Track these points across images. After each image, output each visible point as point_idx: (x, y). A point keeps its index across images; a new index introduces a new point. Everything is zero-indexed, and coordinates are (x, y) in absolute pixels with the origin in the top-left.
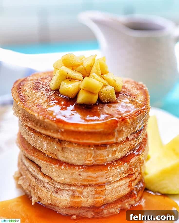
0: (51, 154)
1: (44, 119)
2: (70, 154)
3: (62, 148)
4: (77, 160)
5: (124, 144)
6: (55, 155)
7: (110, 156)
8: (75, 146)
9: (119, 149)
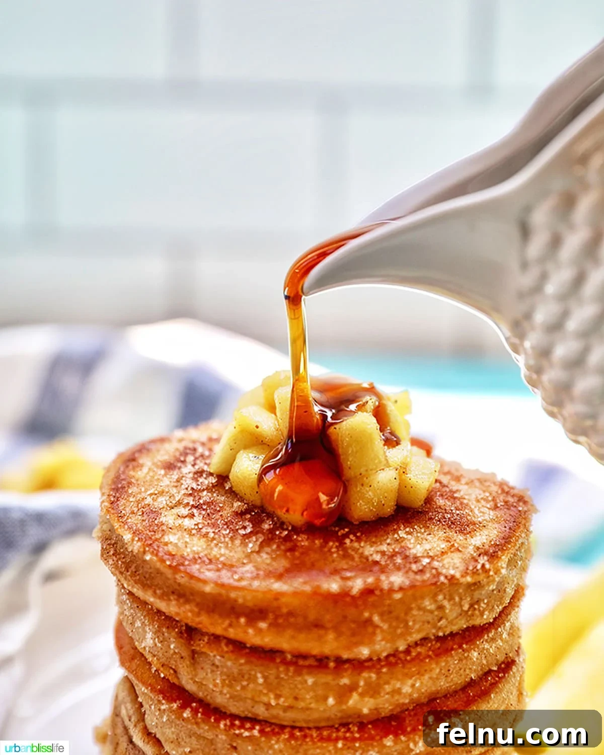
0: (163, 666)
1: (144, 552)
2: (210, 675)
3: (194, 652)
4: (228, 696)
5: (384, 670)
6: (175, 671)
7: (331, 701)
8: (225, 649)
9: (362, 683)
